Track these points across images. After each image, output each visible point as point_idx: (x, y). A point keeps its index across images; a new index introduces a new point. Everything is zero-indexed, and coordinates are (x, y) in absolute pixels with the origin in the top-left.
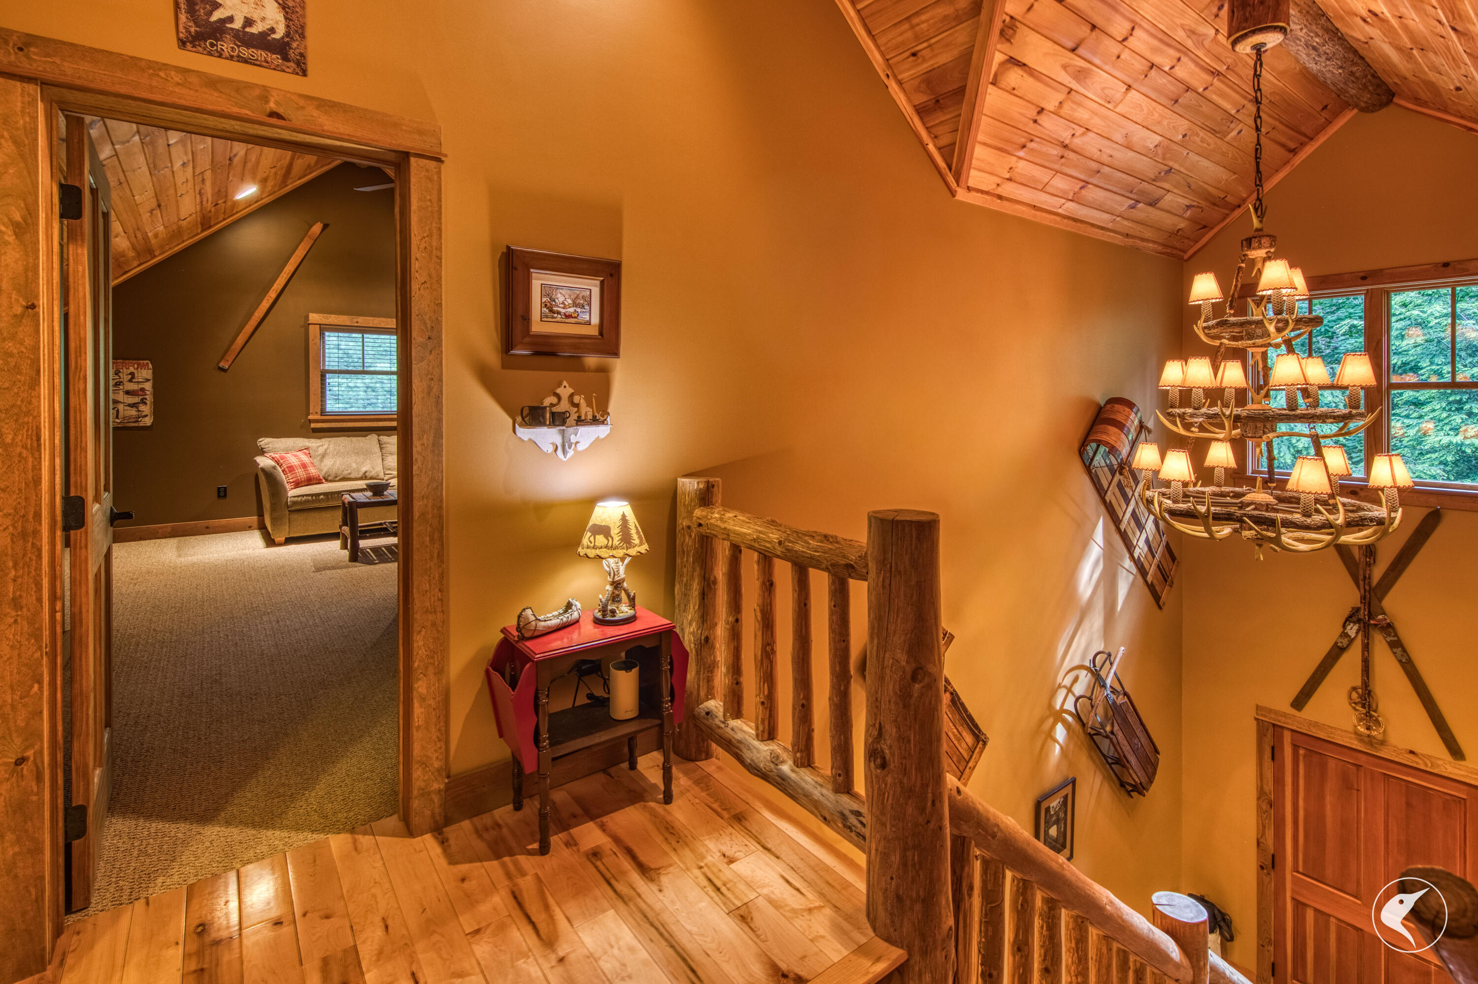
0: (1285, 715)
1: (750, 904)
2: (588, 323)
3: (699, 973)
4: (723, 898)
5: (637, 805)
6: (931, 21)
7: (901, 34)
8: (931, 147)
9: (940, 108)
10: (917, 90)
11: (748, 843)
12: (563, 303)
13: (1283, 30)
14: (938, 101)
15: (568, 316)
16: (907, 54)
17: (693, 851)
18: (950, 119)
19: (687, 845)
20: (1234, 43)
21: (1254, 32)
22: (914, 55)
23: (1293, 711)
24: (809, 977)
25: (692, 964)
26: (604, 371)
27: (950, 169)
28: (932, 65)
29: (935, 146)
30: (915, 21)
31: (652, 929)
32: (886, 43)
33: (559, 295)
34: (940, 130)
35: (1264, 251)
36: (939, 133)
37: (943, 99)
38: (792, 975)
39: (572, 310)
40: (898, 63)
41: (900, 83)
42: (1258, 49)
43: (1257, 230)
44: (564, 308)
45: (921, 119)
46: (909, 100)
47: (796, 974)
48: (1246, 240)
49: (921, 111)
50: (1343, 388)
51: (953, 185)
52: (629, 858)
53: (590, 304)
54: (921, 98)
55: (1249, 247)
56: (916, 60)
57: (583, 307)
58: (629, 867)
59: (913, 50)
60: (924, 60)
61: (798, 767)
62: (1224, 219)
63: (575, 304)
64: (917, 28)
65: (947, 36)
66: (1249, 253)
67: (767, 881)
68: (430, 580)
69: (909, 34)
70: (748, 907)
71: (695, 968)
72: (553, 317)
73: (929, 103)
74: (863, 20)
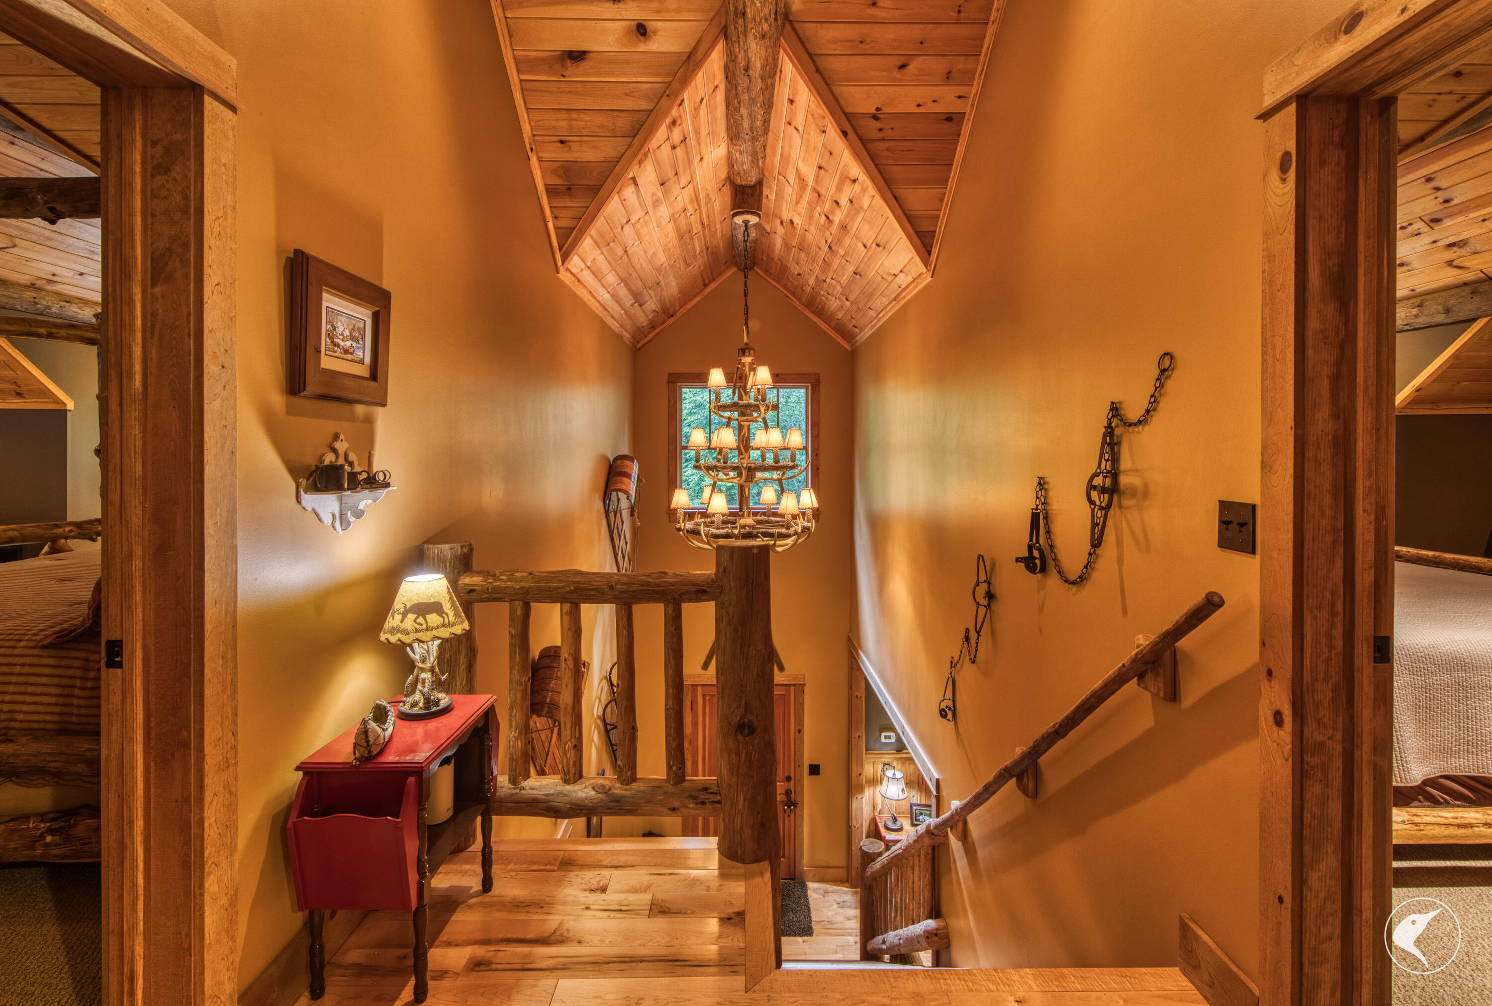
0: (699, 676)
1: (654, 902)
2: (362, 362)
3: (680, 958)
4: (633, 912)
5: (458, 910)
6: (589, 123)
7: (557, 120)
8: (551, 225)
9: (570, 195)
10: (554, 172)
11: (600, 872)
12: (342, 334)
13: (759, 215)
14: (570, 189)
15: (346, 352)
16: (556, 139)
17: (564, 903)
18: (578, 207)
19: (553, 904)
20: (734, 215)
21: (748, 213)
22: (562, 142)
23: (703, 672)
24: (743, 908)
25: (670, 958)
26: (369, 421)
27: (560, 249)
28: (577, 158)
29: (554, 224)
30: (575, 115)
31: (611, 965)
32: (539, 121)
33: (339, 324)
34: (562, 213)
35: (751, 358)
36: (561, 215)
37: (575, 189)
38: (733, 916)
39: (348, 343)
40: (544, 142)
41: (540, 160)
42: (746, 222)
43: (746, 344)
44: (343, 340)
45: (548, 197)
46: (543, 177)
47: (734, 913)
48: (742, 349)
49: (551, 191)
50: (789, 449)
51: (559, 263)
52: (514, 944)
53: (363, 339)
54: (555, 181)
55: (744, 355)
56: (562, 148)
57: (357, 342)
58: (529, 949)
59: (563, 138)
60: (570, 150)
61: (627, 784)
62: (663, 323)
63: (352, 338)
64: (574, 123)
65: (597, 140)
66: (743, 358)
67: (646, 884)
68: (222, 723)
69: (564, 124)
70: (655, 905)
71: (674, 958)
72: (334, 351)
73: (561, 187)
74: (523, 90)
